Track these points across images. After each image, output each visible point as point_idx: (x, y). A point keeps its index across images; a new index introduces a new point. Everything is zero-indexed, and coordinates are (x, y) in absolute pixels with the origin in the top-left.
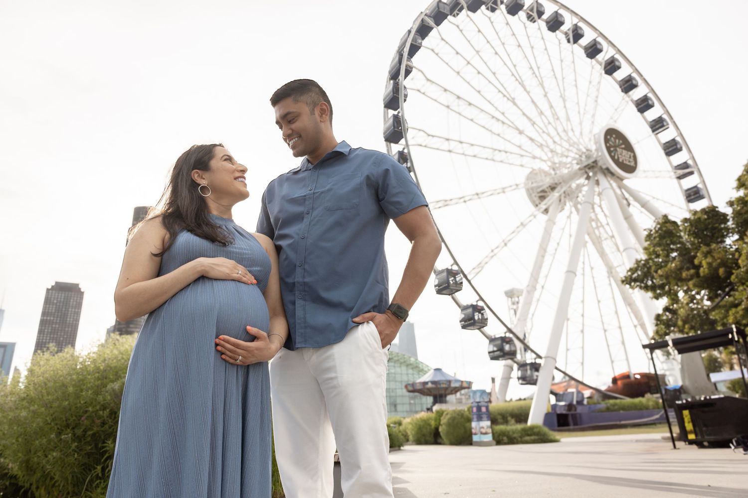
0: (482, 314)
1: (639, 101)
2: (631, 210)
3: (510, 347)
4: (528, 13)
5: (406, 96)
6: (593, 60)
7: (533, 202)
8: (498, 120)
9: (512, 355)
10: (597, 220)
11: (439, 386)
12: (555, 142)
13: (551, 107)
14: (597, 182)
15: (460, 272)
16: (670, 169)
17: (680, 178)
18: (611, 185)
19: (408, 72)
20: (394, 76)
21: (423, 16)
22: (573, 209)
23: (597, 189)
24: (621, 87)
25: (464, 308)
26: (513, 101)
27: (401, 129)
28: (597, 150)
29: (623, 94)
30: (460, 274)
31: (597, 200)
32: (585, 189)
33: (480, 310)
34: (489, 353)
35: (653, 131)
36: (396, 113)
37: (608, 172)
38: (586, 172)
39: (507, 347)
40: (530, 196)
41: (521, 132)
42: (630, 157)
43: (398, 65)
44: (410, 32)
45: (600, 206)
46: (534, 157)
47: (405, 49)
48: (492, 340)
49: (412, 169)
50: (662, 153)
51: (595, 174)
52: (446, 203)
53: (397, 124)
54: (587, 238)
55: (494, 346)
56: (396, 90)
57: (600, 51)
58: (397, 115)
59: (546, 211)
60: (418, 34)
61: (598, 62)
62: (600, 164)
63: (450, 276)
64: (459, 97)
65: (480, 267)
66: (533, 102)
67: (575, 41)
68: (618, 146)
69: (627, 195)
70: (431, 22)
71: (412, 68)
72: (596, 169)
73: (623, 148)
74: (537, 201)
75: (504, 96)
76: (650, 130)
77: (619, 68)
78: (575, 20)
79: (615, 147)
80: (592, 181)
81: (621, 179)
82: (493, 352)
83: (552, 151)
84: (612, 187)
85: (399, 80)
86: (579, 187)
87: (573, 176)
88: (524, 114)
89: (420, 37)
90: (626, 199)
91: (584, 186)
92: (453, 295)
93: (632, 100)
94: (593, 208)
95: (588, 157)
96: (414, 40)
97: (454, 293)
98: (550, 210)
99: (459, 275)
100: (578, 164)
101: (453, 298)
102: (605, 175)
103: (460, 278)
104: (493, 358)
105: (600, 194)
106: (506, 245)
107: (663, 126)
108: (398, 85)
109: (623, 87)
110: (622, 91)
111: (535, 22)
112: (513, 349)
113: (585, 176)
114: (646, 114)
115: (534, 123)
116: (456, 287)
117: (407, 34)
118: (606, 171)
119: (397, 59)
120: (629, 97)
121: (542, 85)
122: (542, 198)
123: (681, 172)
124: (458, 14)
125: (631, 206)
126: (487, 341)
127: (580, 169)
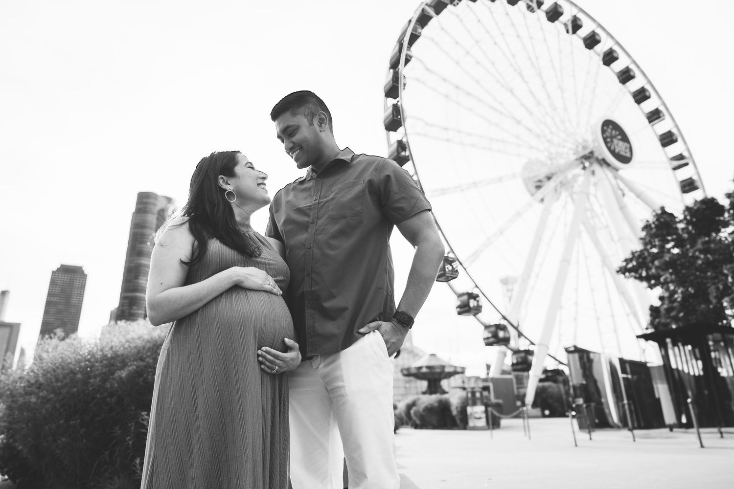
0: (478, 301)
1: (636, 93)
2: (626, 200)
3: (505, 334)
4: (528, 4)
5: (405, 85)
6: (591, 50)
7: (529, 191)
8: (496, 110)
9: (506, 341)
10: (592, 210)
11: (433, 371)
12: (552, 133)
13: (549, 97)
14: (593, 173)
15: (456, 259)
16: (665, 160)
17: (675, 169)
18: (606, 175)
19: (407, 61)
20: (395, 65)
21: (423, 6)
22: (569, 199)
23: (593, 179)
24: (618, 78)
25: (460, 296)
26: (511, 91)
27: (400, 118)
28: (593, 141)
29: (621, 85)
30: (455, 261)
31: (592, 190)
32: (581, 179)
33: (474, 297)
34: (484, 339)
35: (650, 122)
36: (395, 101)
37: (603, 162)
38: (582, 163)
39: (501, 334)
40: (526, 185)
41: (519, 122)
42: (626, 148)
43: (398, 54)
44: (410, 21)
45: (596, 196)
46: (531, 147)
47: (405, 38)
48: (487, 327)
49: (410, 158)
50: (658, 144)
51: (591, 164)
52: (443, 192)
53: (397, 113)
54: (582, 227)
55: (490, 332)
56: (396, 78)
57: (598, 42)
58: (397, 104)
59: (542, 200)
60: (418, 23)
61: (596, 53)
62: (596, 154)
63: (446, 264)
64: (457, 87)
65: (476, 255)
66: (531, 92)
67: (574, 32)
68: (615, 137)
69: (622, 186)
70: (431, 12)
71: (411, 57)
72: (592, 160)
73: (620, 140)
74: (533, 190)
75: (503, 86)
76: (647, 121)
77: (617, 59)
78: (575, 12)
79: (612, 137)
80: (588, 171)
81: (616, 169)
82: (488, 338)
83: (549, 141)
84: (607, 178)
85: (399, 69)
86: (575, 177)
87: (569, 167)
88: (522, 104)
89: (420, 27)
90: (621, 190)
91: (579, 176)
92: (449, 282)
93: (629, 92)
94: (588, 198)
95: (584, 148)
96: (415, 29)
97: (450, 280)
98: (546, 200)
99: (455, 263)
100: (574, 154)
101: (450, 286)
102: (601, 165)
103: (456, 265)
104: (487, 344)
105: (595, 184)
106: (501, 233)
107: (659, 117)
108: (398, 74)
109: (621, 78)
110: (620, 82)
111: (534, 12)
112: (507, 335)
113: (581, 166)
114: (644, 104)
115: (531, 114)
116: (452, 274)
117: (408, 24)
118: (602, 162)
119: (397, 48)
120: (626, 88)
121: (540, 75)
122: (538, 187)
123: (677, 163)
124: (458, 4)
125: (625, 197)
126: (483, 328)
127: (577, 159)
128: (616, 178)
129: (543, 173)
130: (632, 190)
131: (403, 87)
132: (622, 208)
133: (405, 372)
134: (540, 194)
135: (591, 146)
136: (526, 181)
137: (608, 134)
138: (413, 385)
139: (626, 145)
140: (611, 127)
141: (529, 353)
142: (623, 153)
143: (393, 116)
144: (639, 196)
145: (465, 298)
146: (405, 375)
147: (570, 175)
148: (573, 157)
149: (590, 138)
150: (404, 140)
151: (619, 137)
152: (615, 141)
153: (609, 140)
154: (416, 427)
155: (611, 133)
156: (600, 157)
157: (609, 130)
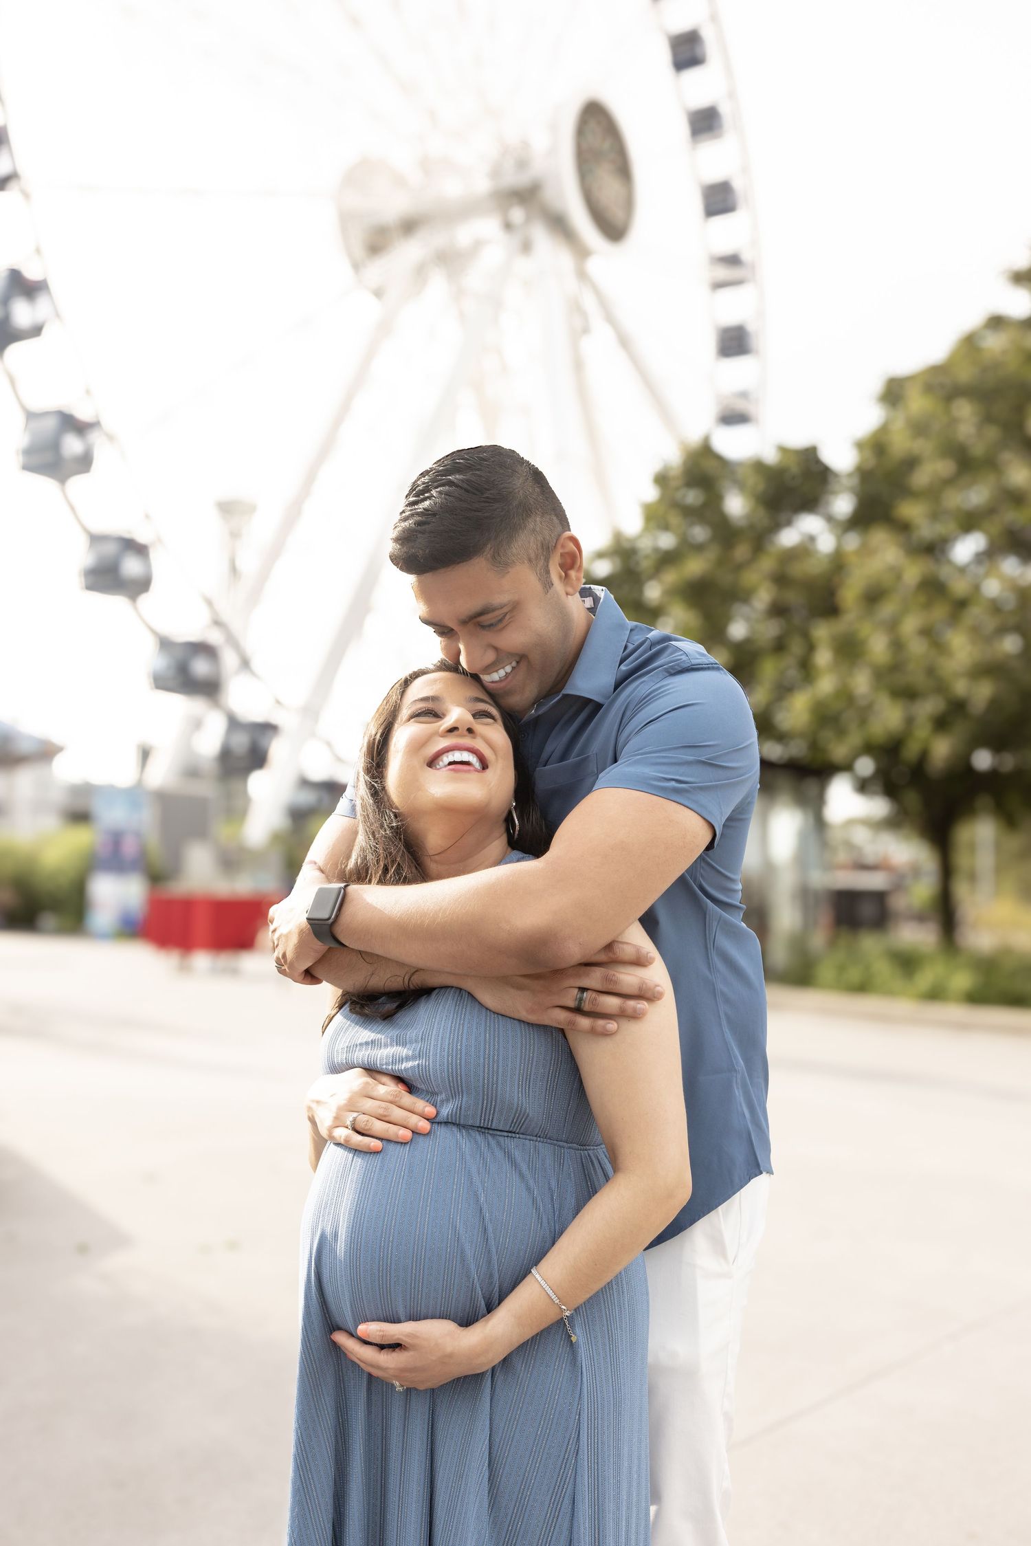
9: (209, 689)
14: (526, 247)
17: (719, 285)
25: (96, 539)
33: (140, 550)
37: (559, 225)
39: (201, 667)
69: (589, 302)
86: (478, 245)
123: (723, 273)
128: (582, 275)
129: (393, 206)
130: (610, 319)
132: (578, 365)
134: (377, 270)
135: (538, 167)
136: (346, 219)
141: (268, 729)
144: (624, 342)
145: (110, 549)
147: (464, 234)
148: (482, 185)
149: (540, 143)
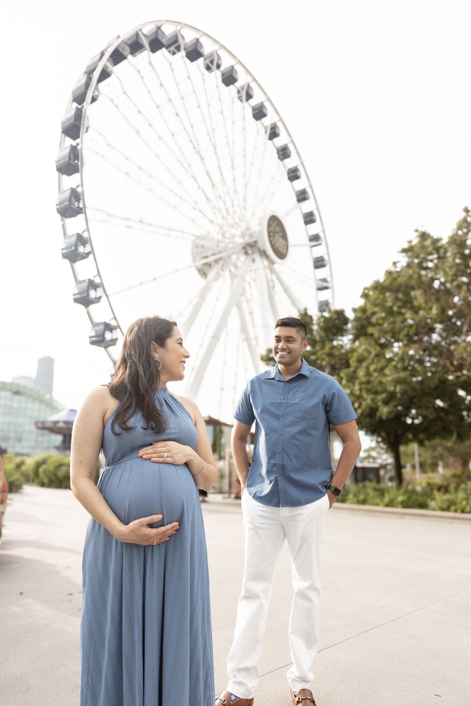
131: (85, 130)
133: (40, 425)
137: (272, 228)
138: (46, 438)
139: (284, 242)
140: (276, 223)
142: (280, 249)
143: (70, 159)
146: (38, 428)
150: (79, 190)
151: (281, 234)
152: (277, 237)
153: (272, 234)
154: (43, 485)
155: (275, 229)
156: (262, 248)
157: (274, 226)
